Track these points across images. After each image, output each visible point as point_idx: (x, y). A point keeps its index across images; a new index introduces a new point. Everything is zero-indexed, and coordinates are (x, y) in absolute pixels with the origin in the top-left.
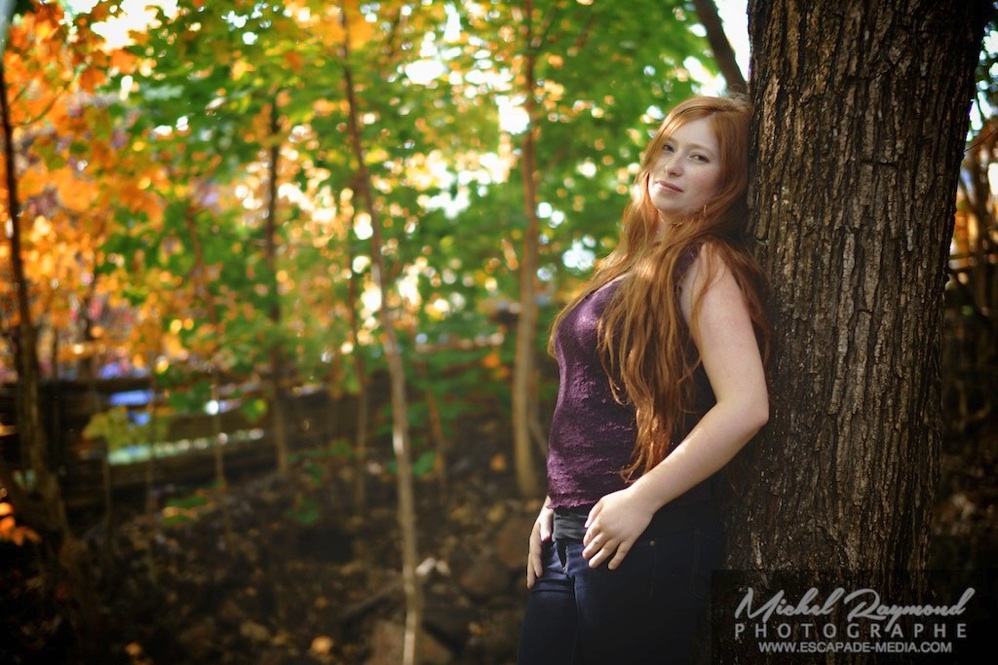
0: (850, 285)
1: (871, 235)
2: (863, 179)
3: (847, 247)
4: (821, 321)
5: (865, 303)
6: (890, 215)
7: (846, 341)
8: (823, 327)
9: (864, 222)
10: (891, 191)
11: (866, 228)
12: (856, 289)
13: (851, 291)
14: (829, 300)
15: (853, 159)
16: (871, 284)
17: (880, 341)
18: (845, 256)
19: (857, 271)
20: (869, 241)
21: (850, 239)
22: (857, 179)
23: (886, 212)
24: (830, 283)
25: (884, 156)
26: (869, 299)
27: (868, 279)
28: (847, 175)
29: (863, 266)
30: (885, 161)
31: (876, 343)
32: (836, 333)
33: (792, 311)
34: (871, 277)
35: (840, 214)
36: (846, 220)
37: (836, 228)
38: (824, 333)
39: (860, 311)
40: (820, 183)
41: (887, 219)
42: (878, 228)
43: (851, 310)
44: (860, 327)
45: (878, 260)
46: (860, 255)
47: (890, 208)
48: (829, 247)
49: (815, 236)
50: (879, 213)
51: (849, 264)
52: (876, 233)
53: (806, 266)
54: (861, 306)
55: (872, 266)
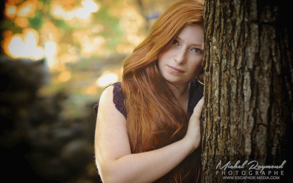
0: (250, 107)
1: (261, 72)
2: (253, 35)
3: (245, 81)
4: (235, 130)
5: (261, 120)
6: (275, 59)
7: (250, 144)
8: (236, 135)
9: (256, 64)
10: (274, 42)
11: (258, 68)
12: (255, 110)
13: (252, 111)
14: (239, 116)
15: (246, 20)
16: (264, 106)
17: (275, 145)
18: (244, 87)
19: (255, 98)
20: (261, 77)
21: (247, 76)
22: (250, 34)
23: (271, 57)
24: (237, 105)
25: (266, 18)
26: (264, 116)
27: (262, 103)
28: (242, 31)
29: (258, 94)
30: (267, 21)
31: (273, 146)
32: (244, 139)
33: (220, 121)
34: (264, 101)
35: (240, 59)
36: (244, 63)
37: (238, 68)
38: (237, 138)
39: (259, 124)
40: (229, 37)
41: (273, 62)
42: (266, 68)
43: (252, 125)
44: (259, 135)
45: (268, 90)
46: (255, 86)
47: (274, 54)
48: (235, 81)
49: (228, 72)
50: (266, 58)
51: (247, 93)
52: (265, 72)
53: (224, 92)
54: (259, 121)
55: (264, 94)
